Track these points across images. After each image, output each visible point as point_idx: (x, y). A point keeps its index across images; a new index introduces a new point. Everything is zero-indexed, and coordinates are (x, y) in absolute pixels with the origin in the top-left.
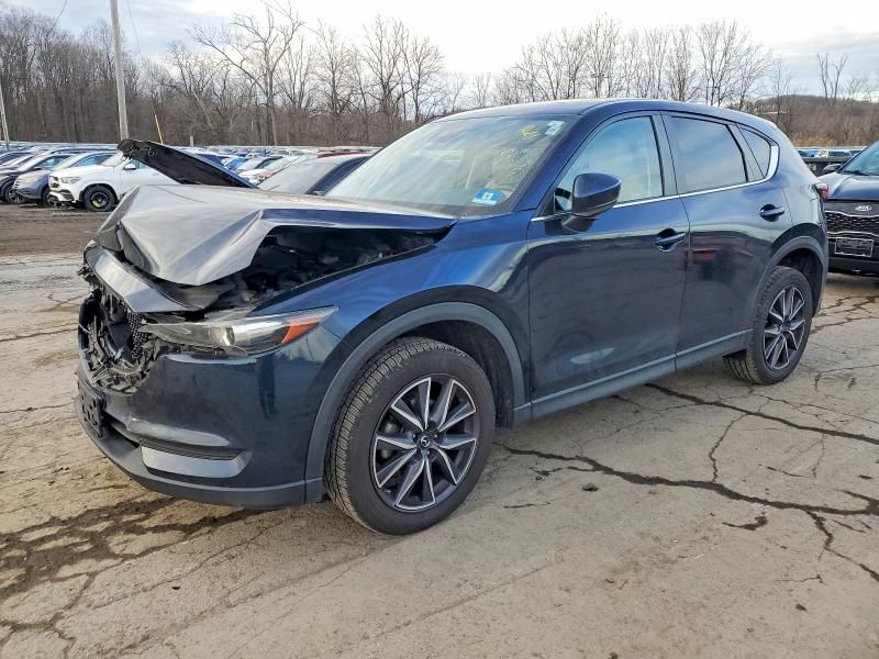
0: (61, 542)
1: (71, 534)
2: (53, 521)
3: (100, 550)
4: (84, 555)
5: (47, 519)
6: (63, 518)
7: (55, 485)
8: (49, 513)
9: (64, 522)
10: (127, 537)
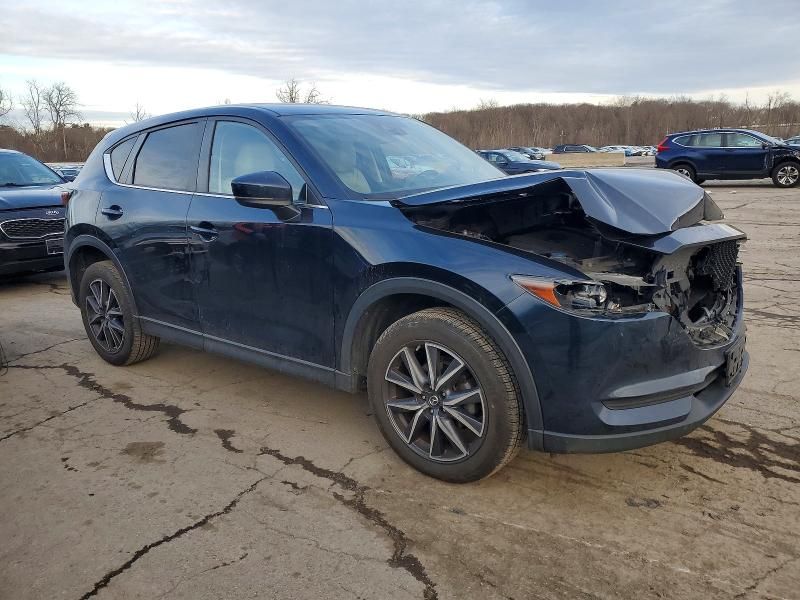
0: (778, 458)
1: (765, 458)
2: (768, 474)
3: (757, 440)
4: (769, 442)
5: (772, 480)
6: (758, 473)
7: (735, 503)
8: (765, 483)
9: (761, 469)
10: (732, 436)
